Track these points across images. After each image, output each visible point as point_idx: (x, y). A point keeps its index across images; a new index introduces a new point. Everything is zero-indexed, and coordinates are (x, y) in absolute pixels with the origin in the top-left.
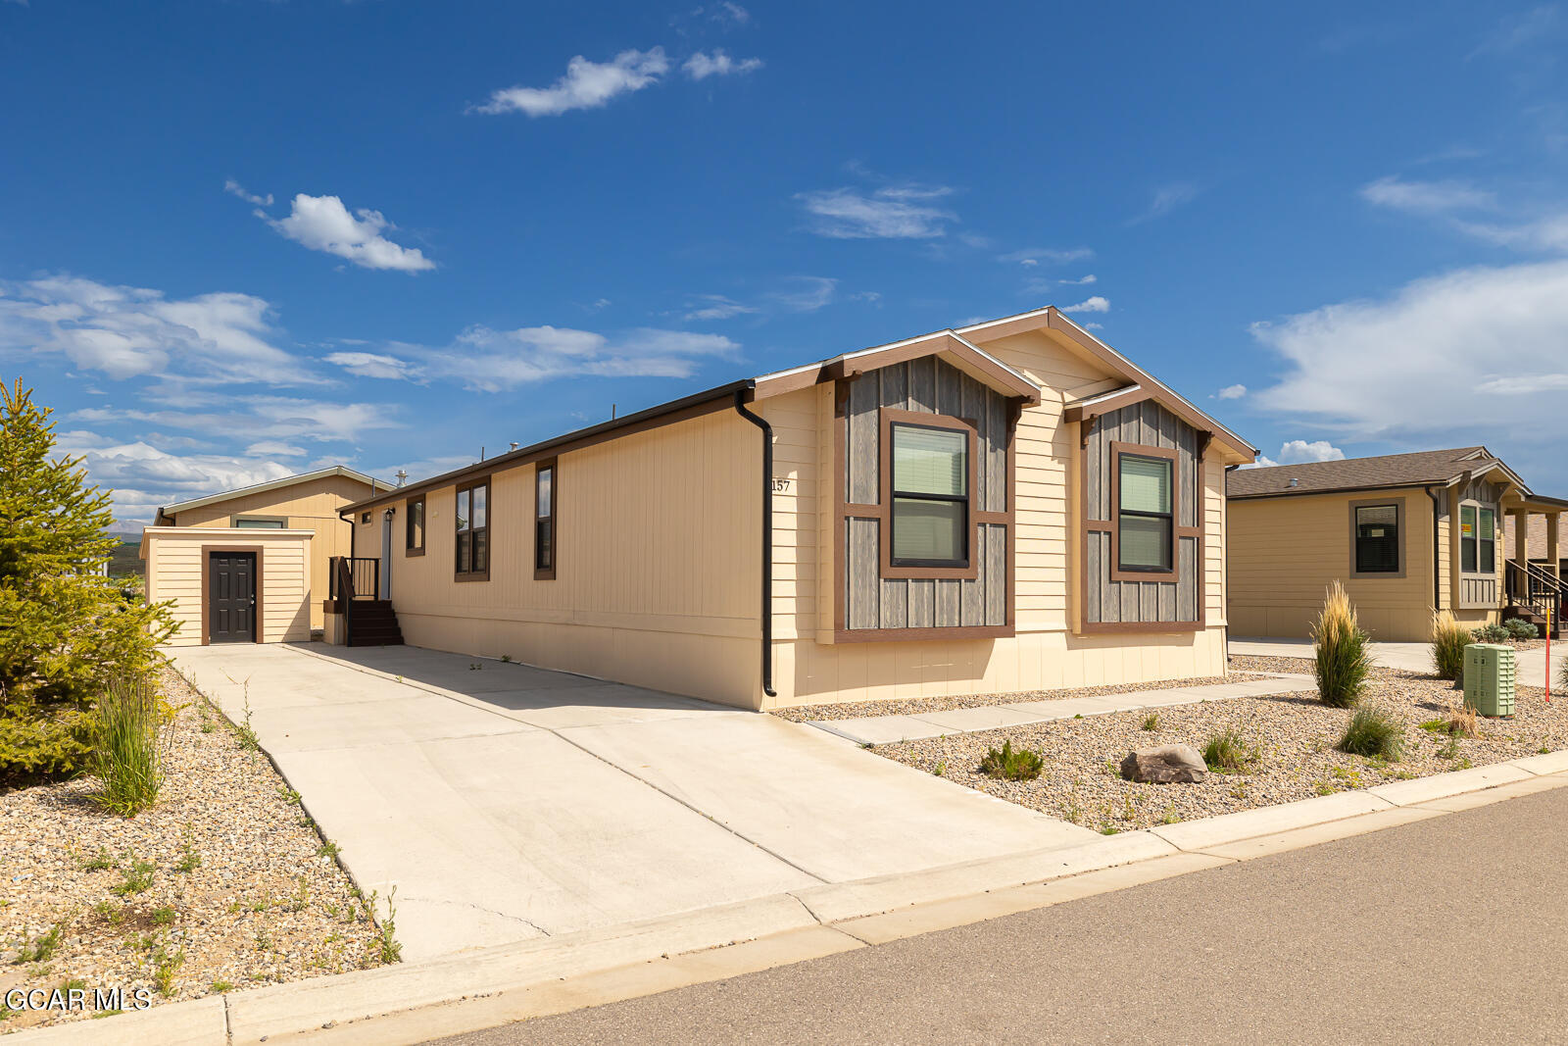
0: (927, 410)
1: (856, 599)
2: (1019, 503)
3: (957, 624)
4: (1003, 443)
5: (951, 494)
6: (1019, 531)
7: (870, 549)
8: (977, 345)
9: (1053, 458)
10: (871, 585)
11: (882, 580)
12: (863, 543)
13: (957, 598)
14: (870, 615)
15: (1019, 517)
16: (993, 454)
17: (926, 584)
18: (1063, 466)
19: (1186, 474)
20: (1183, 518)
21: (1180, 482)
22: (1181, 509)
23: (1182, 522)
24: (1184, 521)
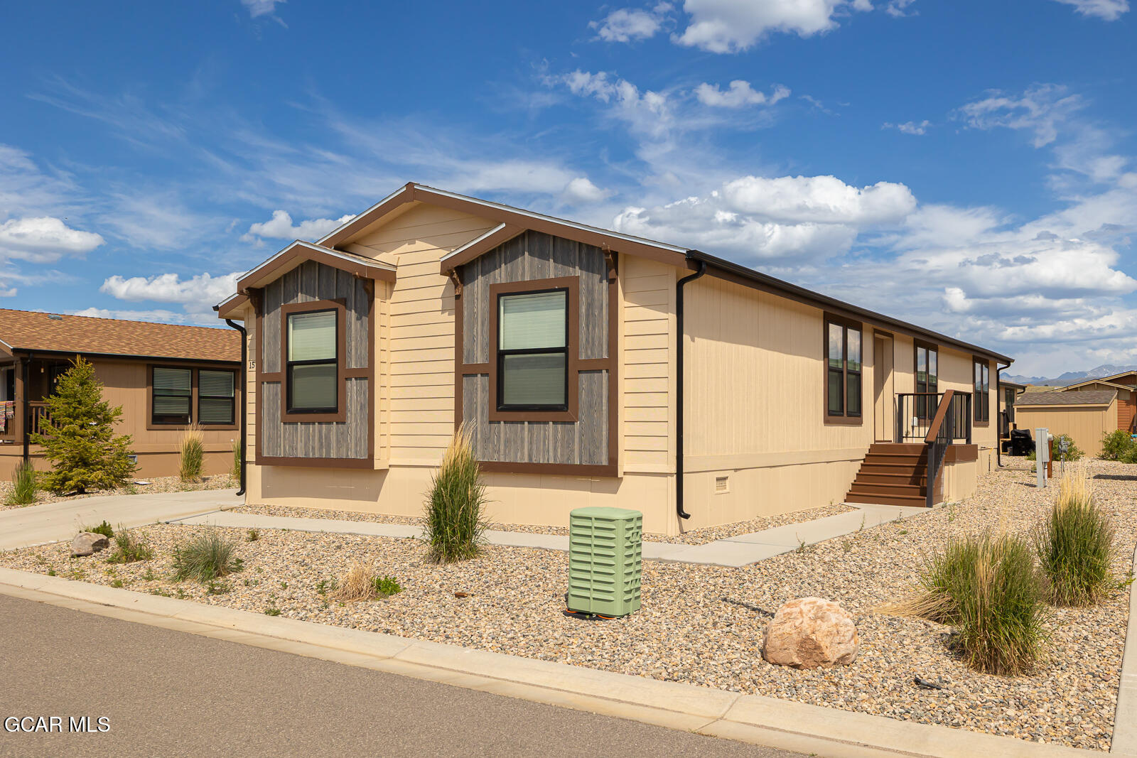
0: (312, 299)
1: (269, 437)
3: (332, 456)
4: (367, 311)
5: (330, 358)
7: (277, 403)
10: (277, 428)
11: (282, 424)
12: (273, 398)
13: (332, 437)
14: (277, 447)
16: (358, 323)
17: (311, 426)
19: (593, 300)
20: (587, 349)
21: (583, 310)
22: (584, 340)
23: (587, 355)
24: (589, 352)
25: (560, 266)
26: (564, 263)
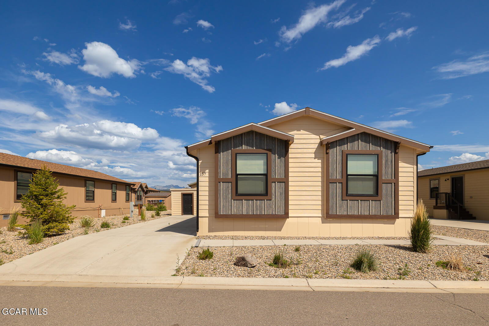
0: (251, 148)
1: (223, 205)
2: (290, 174)
3: (263, 213)
4: (284, 156)
5: (263, 173)
6: (290, 184)
7: (229, 191)
8: (268, 127)
9: (315, 158)
10: (229, 202)
11: (233, 200)
12: (226, 189)
13: (263, 206)
14: (228, 210)
15: (290, 179)
16: (279, 160)
17: (250, 201)
18: (320, 160)
19: (388, 159)
20: (385, 175)
21: (384, 162)
22: (384, 172)
23: (385, 177)
24: (386, 177)
25: (374, 146)
26: (375, 145)
